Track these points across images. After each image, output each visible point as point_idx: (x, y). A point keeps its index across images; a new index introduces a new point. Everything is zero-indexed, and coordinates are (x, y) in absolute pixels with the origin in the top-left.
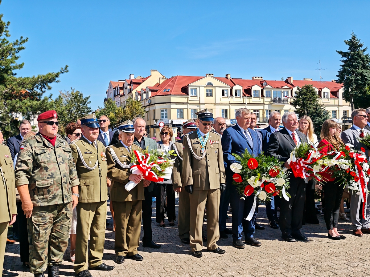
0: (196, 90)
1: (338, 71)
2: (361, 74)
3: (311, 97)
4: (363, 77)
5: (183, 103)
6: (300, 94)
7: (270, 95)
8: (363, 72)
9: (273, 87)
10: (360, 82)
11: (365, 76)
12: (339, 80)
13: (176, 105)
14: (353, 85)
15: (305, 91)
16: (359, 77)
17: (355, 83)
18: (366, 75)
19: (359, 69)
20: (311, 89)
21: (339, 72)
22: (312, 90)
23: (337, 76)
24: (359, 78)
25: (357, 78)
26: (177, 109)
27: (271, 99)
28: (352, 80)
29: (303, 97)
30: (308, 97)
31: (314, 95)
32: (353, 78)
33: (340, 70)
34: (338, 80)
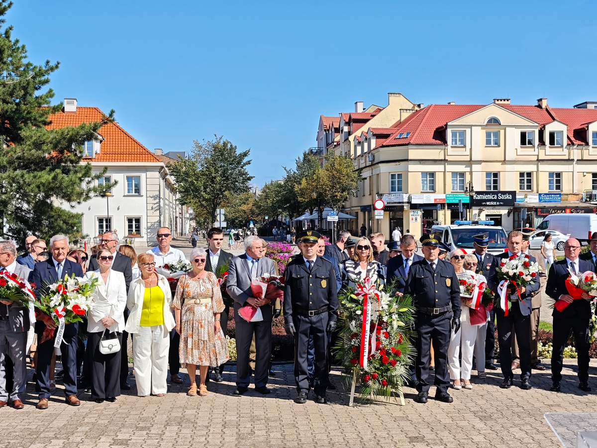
0: (463, 134)
5: (435, 161)
13: (420, 164)
26: (422, 173)
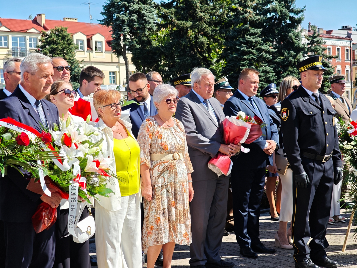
1: (103, 6)
2: (138, 12)
3: (65, 48)
4: (141, 16)
6: (47, 42)
7: (6, 44)
8: (140, 8)
9: (12, 30)
10: (136, 25)
11: (144, 15)
12: (105, 19)
14: (125, 29)
15: (54, 38)
16: (134, 16)
17: (128, 25)
18: (146, 13)
19: (134, 4)
20: (65, 34)
21: (105, 7)
22: (66, 36)
23: (102, 13)
24: (134, 18)
25: (132, 17)
27: (9, 51)
28: (123, 21)
29: (52, 48)
30: (60, 48)
31: (69, 44)
32: (125, 18)
33: (106, 3)
34: (102, 21)
